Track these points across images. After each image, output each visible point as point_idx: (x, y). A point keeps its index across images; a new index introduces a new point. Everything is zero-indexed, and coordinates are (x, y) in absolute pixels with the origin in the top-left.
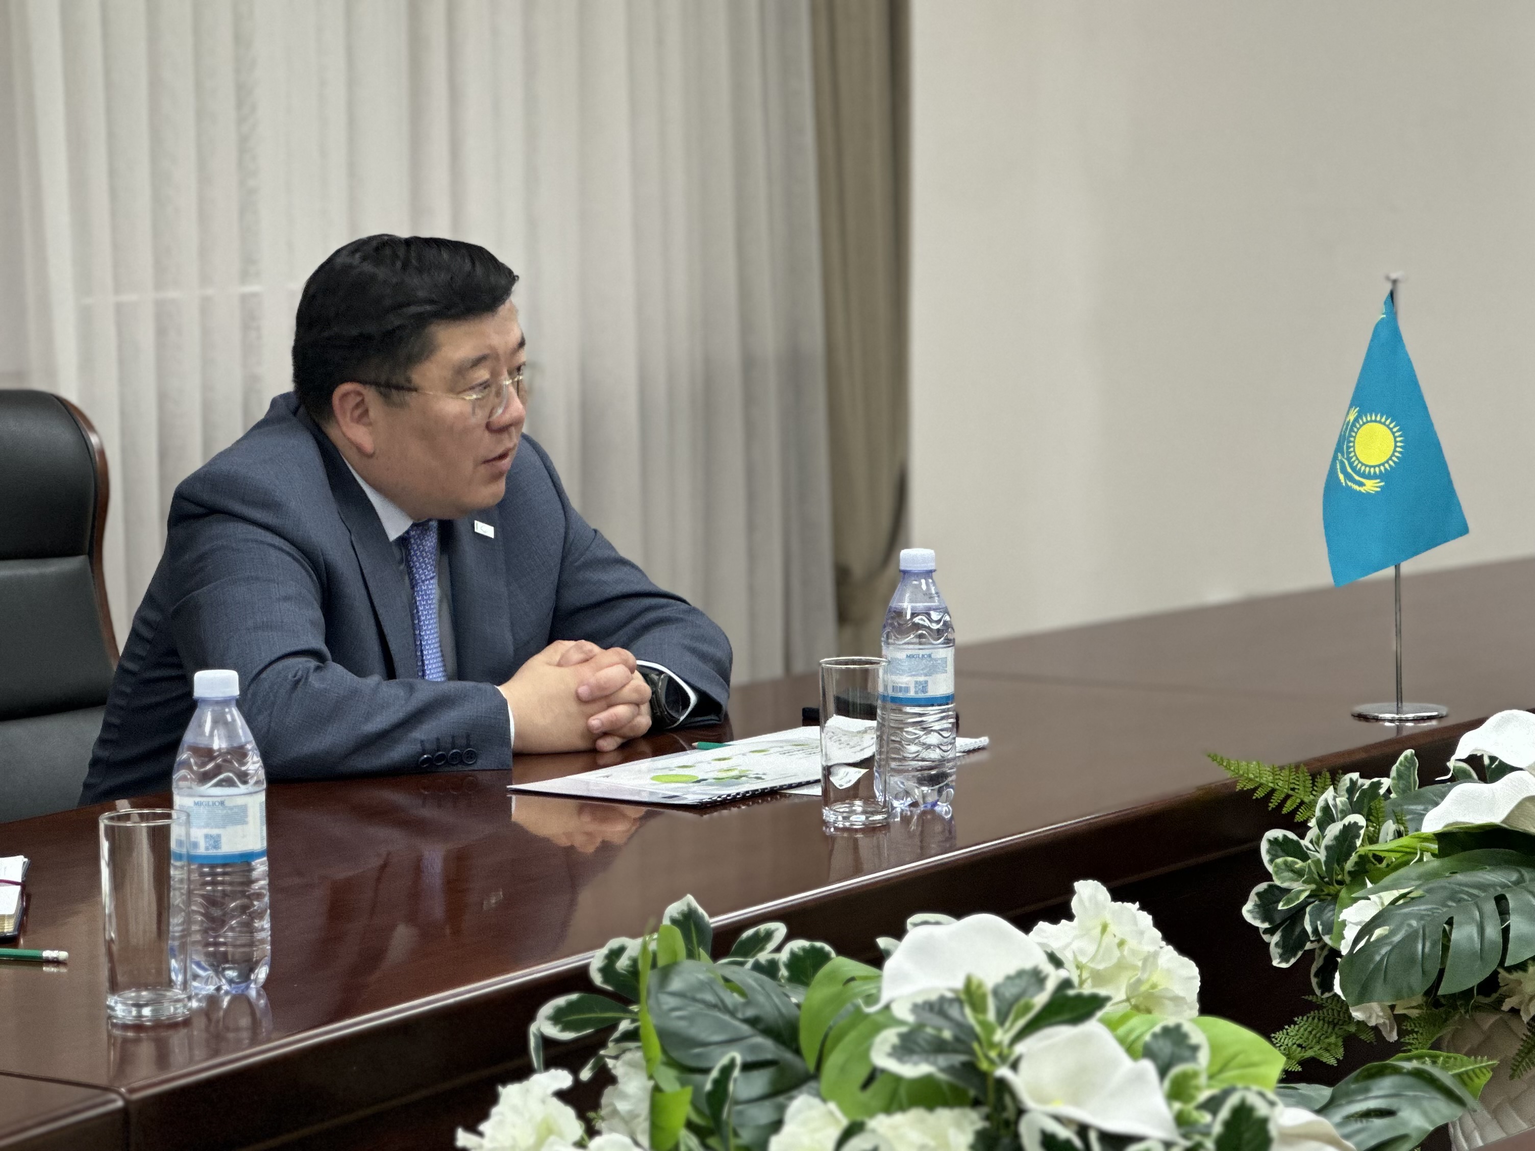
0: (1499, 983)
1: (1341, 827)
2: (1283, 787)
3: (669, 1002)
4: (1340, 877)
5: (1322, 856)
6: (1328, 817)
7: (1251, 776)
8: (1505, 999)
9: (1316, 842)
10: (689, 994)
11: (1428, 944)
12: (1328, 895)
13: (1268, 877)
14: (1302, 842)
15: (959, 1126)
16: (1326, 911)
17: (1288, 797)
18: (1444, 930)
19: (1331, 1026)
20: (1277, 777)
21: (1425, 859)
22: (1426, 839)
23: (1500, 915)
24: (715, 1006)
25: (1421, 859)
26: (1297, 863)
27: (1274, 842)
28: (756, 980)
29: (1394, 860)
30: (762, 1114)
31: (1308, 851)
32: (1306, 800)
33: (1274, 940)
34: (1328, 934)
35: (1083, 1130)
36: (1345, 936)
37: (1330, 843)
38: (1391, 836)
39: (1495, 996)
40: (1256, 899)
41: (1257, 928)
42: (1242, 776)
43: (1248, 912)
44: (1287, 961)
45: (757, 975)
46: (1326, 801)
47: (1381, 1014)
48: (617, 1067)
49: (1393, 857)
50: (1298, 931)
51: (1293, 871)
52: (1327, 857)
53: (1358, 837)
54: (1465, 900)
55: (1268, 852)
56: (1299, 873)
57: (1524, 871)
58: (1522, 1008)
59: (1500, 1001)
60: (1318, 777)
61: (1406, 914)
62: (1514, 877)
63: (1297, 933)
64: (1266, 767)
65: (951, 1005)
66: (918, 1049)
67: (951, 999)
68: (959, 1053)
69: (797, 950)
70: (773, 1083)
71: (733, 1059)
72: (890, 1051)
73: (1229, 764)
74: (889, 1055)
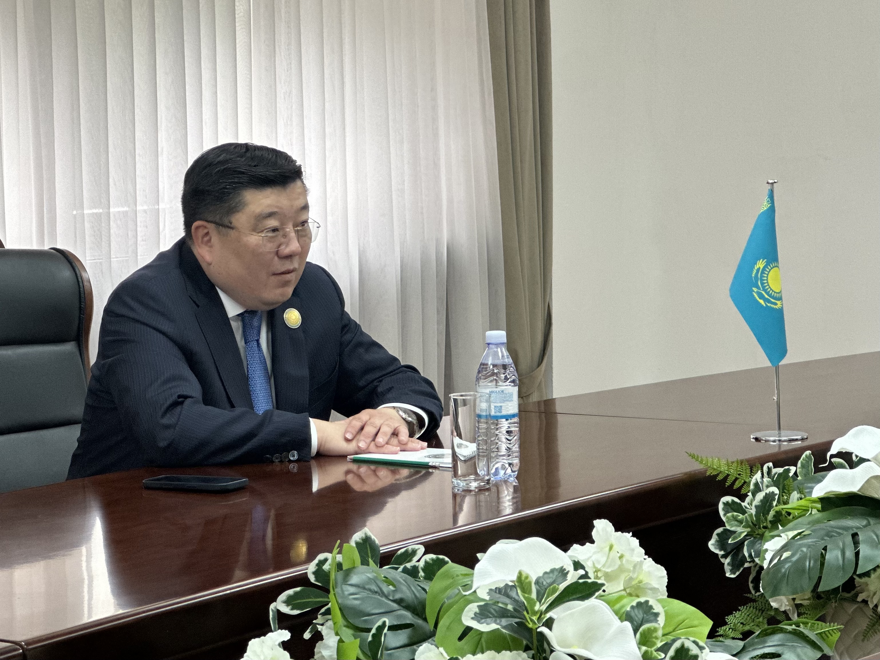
0: (855, 585)
1: (764, 494)
2: (734, 473)
3: (350, 590)
4: (765, 524)
5: (753, 511)
6: (758, 489)
7: (715, 467)
8: (859, 594)
9: (750, 504)
10: (362, 586)
11: (812, 562)
12: (758, 534)
13: (722, 524)
14: (743, 504)
16: (757, 544)
17: (736, 479)
18: (822, 553)
19: (761, 612)
20: (730, 467)
21: (813, 513)
22: (814, 501)
23: (854, 544)
24: (376, 593)
25: (811, 513)
26: (739, 516)
27: (726, 504)
28: (402, 577)
29: (797, 514)
30: (404, 655)
31: (746, 509)
32: (747, 480)
33: (726, 561)
34: (757, 557)
36: (766, 558)
37: (758, 504)
38: (795, 500)
39: (853, 592)
40: (717, 537)
41: (717, 554)
42: (710, 467)
43: (712, 545)
44: (734, 574)
45: (403, 574)
46: (756, 479)
47: (787, 603)
48: (323, 630)
49: (796, 513)
50: (740, 555)
51: (737, 521)
52: (756, 512)
53: (774, 500)
54: (835, 536)
55: (723, 509)
56: (741, 522)
57: (870, 519)
58: (869, 600)
59: (856, 595)
60: (754, 467)
61: (800, 544)
62: (864, 522)
63: (740, 557)
64: (723, 462)
65: (511, 590)
66: (491, 616)
67: (512, 586)
68: (515, 617)
69: (428, 560)
70: (410, 638)
71: (384, 622)
72: (473, 616)
73: (702, 460)
74: (472, 618)
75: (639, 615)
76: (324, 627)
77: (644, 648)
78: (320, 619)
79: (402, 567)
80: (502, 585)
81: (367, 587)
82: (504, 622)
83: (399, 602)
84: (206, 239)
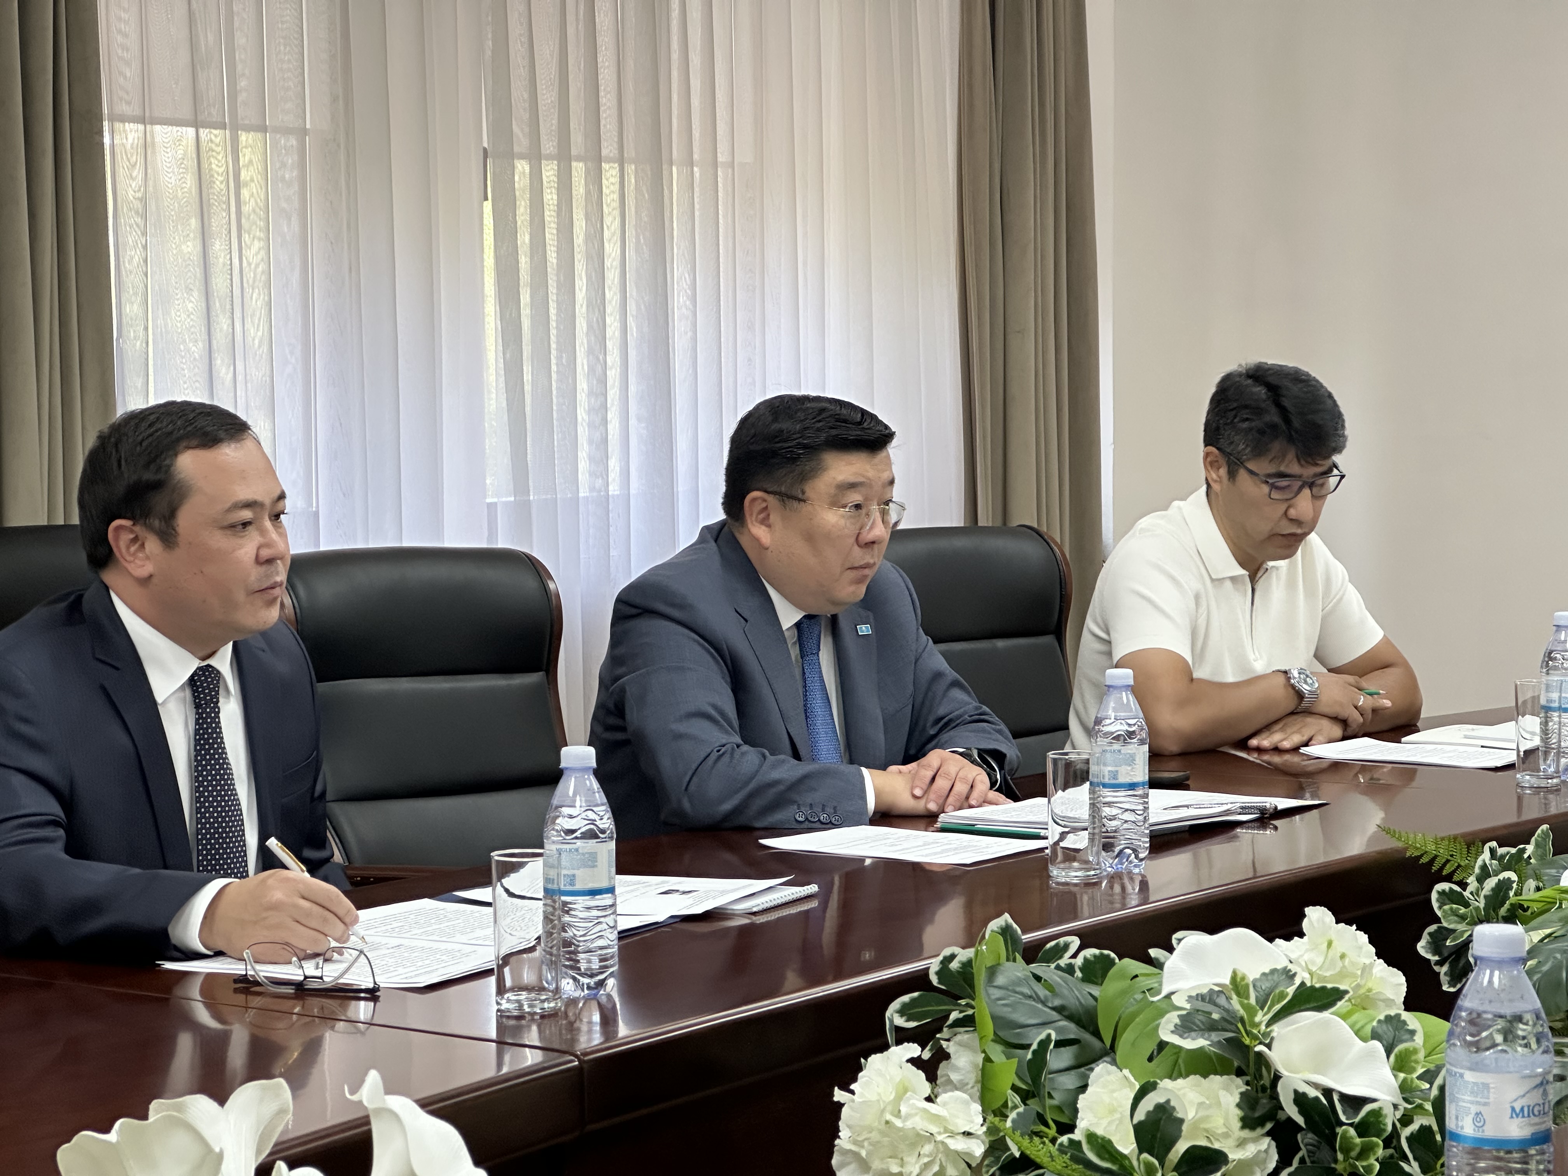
1: (1497, 881)
2: (1443, 853)
3: (996, 993)
5: (1482, 905)
6: (1485, 874)
7: (1418, 845)
9: (1476, 893)
10: (1010, 988)
13: (1438, 920)
14: (1464, 893)
15: (1226, 1088)
17: (1448, 861)
20: (1439, 846)
21: (1563, 907)
22: (1563, 892)
24: (1030, 997)
25: (1560, 907)
26: (1460, 909)
27: (1442, 893)
28: (1061, 977)
29: (1536, 909)
30: (1069, 1081)
31: (1470, 900)
32: (1462, 864)
33: (1443, 970)
35: (1328, 1092)
37: (1488, 893)
38: (1532, 889)
40: (1428, 937)
41: (1429, 960)
42: (1411, 845)
43: (1422, 947)
44: (1454, 986)
45: (1060, 973)
46: (1484, 861)
48: (950, 1047)
49: (1535, 907)
50: (1462, 962)
51: (1457, 916)
52: (1485, 904)
53: (1511, 889)
55: (1438, 900)
56: (1463, 917)
60: (1472, 846)
61: (1550, 949)
63: (1461, 965)
64: (1430, 839)
65: (1218, 996)
66: (1195, 1028)
67: (1219, 991)
68: (1227, 1031)
69: (1089, 956)
70: (1077, 1057)
71: (1049, 1036)
72: (1173, 1028)
73: (1400, 836)
74: (1172, 1032)
75: (1388, 1031)
76: (951, 1043)
77: (1402, 1075)
78: (945, 1033)
79: (1053, 966)
80: (1205, 991)
81: (1018, 989)
82: (1216, 1036)
83: (1059, 1010)
84: (762, 516)
